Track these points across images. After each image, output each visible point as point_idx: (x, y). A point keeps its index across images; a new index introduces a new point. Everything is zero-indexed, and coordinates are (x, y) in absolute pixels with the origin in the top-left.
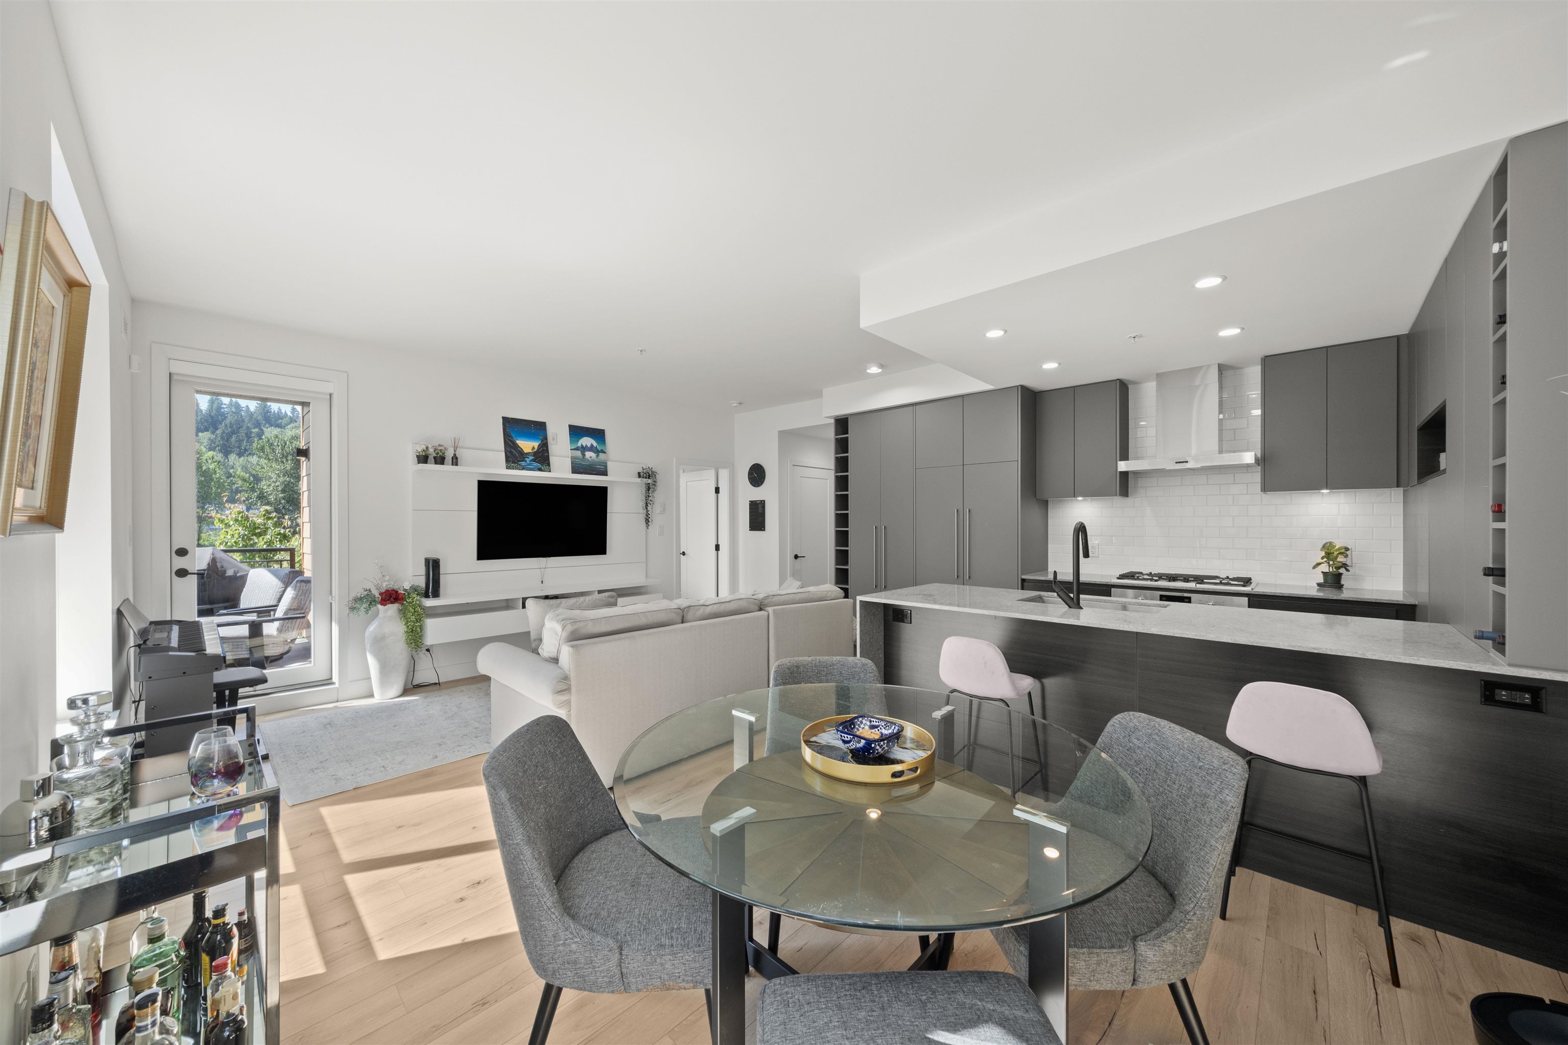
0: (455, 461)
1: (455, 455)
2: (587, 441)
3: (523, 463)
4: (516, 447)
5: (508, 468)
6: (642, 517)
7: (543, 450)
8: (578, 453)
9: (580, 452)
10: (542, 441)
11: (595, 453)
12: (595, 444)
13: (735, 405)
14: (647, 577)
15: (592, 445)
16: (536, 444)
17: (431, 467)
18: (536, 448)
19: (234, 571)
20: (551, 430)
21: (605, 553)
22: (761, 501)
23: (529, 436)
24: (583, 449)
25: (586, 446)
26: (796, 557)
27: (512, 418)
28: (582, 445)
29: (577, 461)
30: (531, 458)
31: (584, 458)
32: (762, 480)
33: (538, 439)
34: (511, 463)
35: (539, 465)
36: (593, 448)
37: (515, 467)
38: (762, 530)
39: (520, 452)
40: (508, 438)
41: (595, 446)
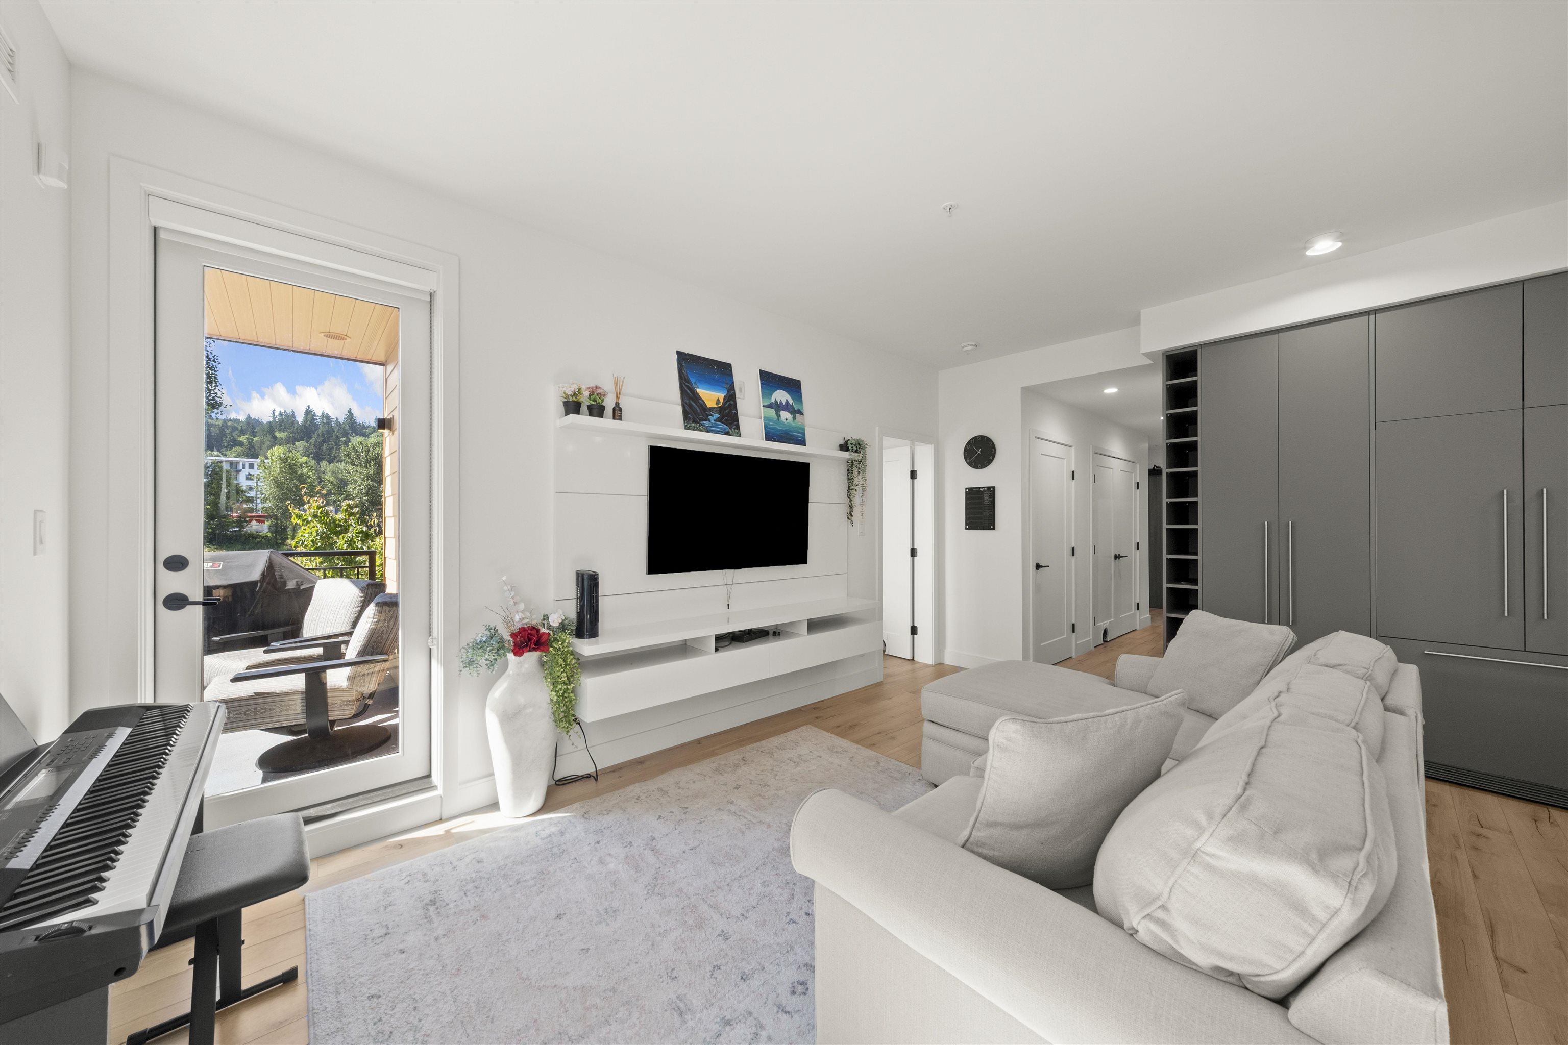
0: (617, 413)
1: (617, 404)
2: (781, 396)
3: (706, 423)
4: (696, 398)
5: (686, 428)
6: (845, 509)
7: (730, 405)
8: (772, 413)
10: (728, 392)
11: (791, 413)
12: (791, 401)
13: (969, 348)
15: (787, 402)
16: (721, 395)
17: (583, 420)
18: (721, 401)
19: (297, 582)
20: (738, 376)
21: (805, 562)
22: (989, 488)
23: (713, 383)
24: (778, 407)
25: (781, 402)
26: (1038, 566)
27: (688, 354)
28: (776, 401)
29: (771, 423)
30: (716, 416)
31: (778, 419)
32: (991, 458)
33: (722, 387)
34: (693, 422)
35: (726, 426)
36: (789, 407)
37: (697, 428)
38: (990, 529)
39: (702, 406)
40: (687, 384)
41: (791, 404)
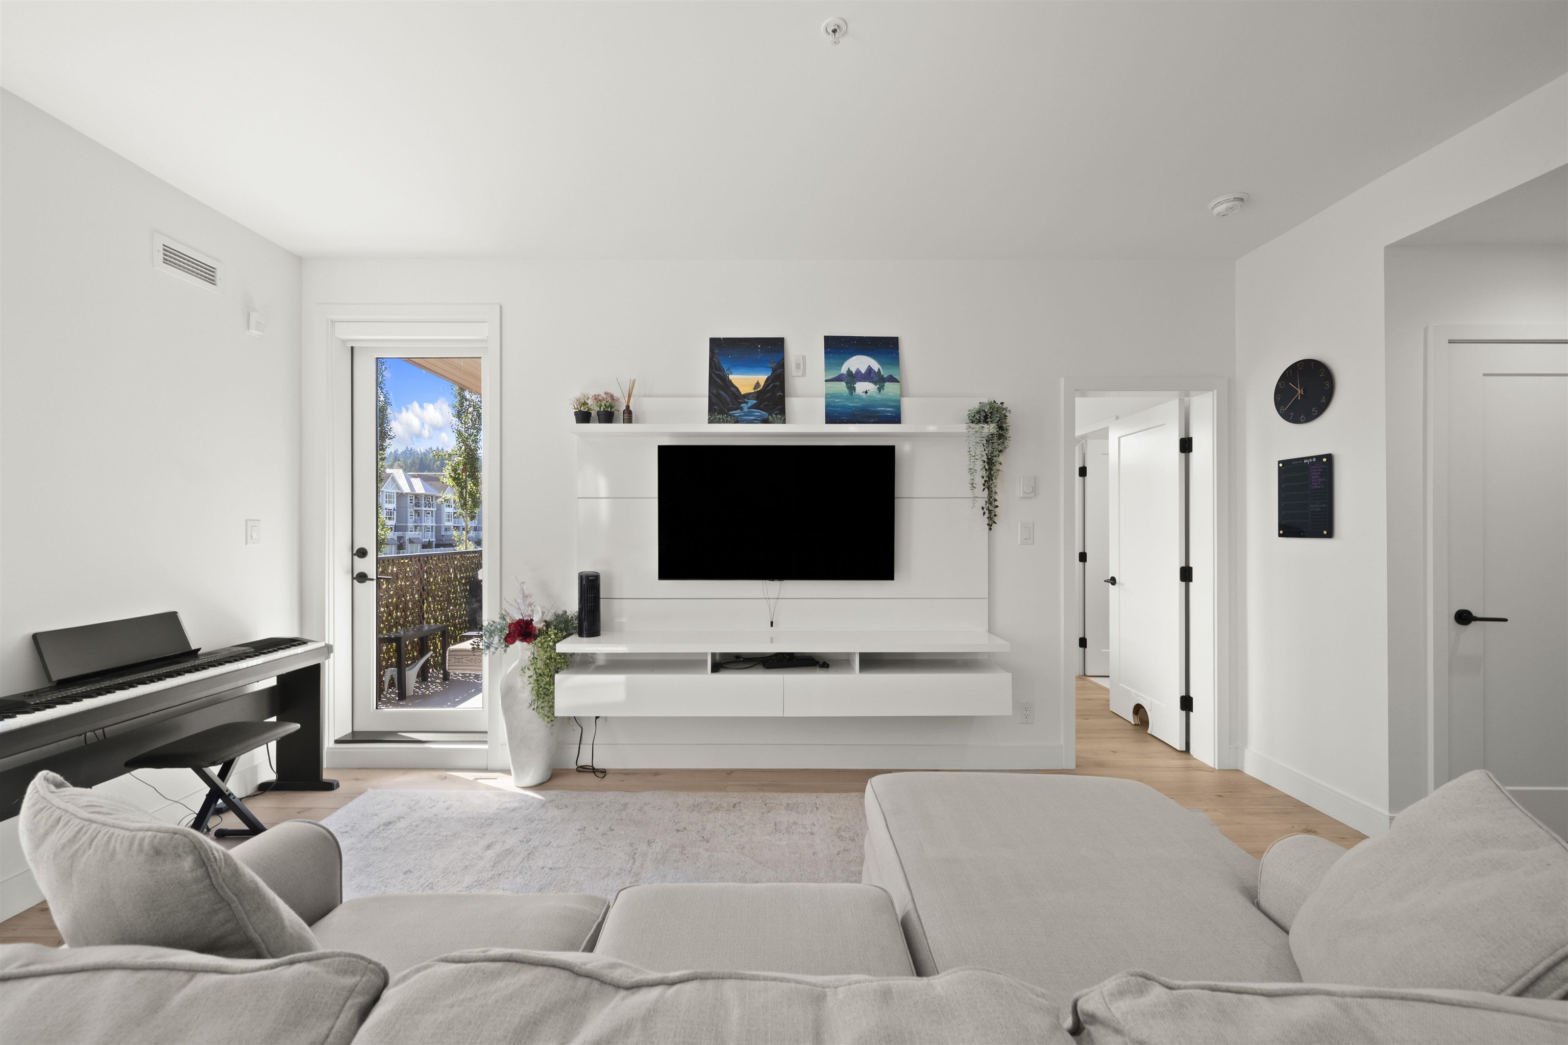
0: (629, 417)
1: (628, 407)
2: (859, 363)
3: (737, 413)
4: (728, 385)
5: (710, 421)
6: (979, 507)
7: (774, 387)
9: (843, 384)
10: (774, 371)
11: (875, 383)
12: (876, 366)
14: (991, 630)
15: (870, 370)
16: (762, 378)
17: (595, 427)
18: (762, 383)
20: (792, 352)
21: (891, 577)
22: (1319, 458)
23: (750, 365)
24: (852, 378)
25: (858, 371)
26: (1463, 617)
27: (725, 339)
28: (849, 371)
30: (752, 402)
31: (851, 393)
32: (1323, 400)
33: (766, 367)
34: (718, 414)
35: (764, 413)
36: (872, 375)
37: (723, 420)
38: (1319, 535)
39: (733, 393)
40: (717, 372)
41: (877, 371)
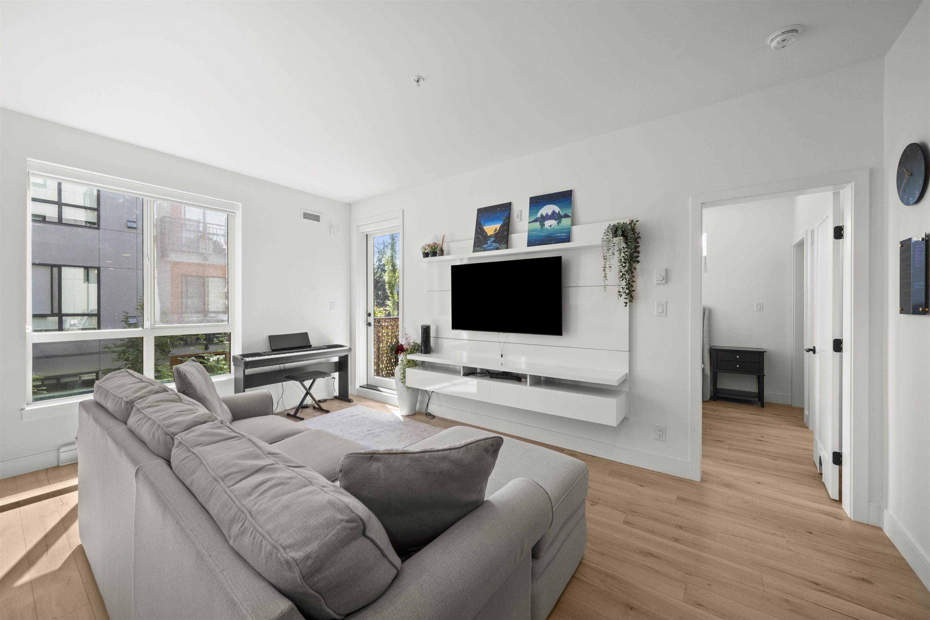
0: (442, 252)
1: (442, 248)
2: (548, 209)
4: (483, 232)
5: (474, 252)
7: (503, 230)
8: (537, 225)
9: (538, 223)
10: (504, 221)
11: (556, 220)
14: (631, 372)
15: (554, 212)
16: (498, 226)
17: (430, 259)
18: (498, 229)
20: (515, 210)
21: (563, 332)
23: (495, 219)
24: (544, 218)
25: (547, 214)
27: (484, 208)
28: (542, 215)
29: (534, 233)
30: (493, 239)
31: (542, 228)
32: (921, 182)
33: (500, 220)
34: (477, 247)
35: (497, 244)
36: (555, 215)
37: (479, 250)
39: (485, 235)
40: (479, 226)
41: (557, 212)
